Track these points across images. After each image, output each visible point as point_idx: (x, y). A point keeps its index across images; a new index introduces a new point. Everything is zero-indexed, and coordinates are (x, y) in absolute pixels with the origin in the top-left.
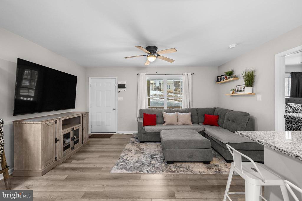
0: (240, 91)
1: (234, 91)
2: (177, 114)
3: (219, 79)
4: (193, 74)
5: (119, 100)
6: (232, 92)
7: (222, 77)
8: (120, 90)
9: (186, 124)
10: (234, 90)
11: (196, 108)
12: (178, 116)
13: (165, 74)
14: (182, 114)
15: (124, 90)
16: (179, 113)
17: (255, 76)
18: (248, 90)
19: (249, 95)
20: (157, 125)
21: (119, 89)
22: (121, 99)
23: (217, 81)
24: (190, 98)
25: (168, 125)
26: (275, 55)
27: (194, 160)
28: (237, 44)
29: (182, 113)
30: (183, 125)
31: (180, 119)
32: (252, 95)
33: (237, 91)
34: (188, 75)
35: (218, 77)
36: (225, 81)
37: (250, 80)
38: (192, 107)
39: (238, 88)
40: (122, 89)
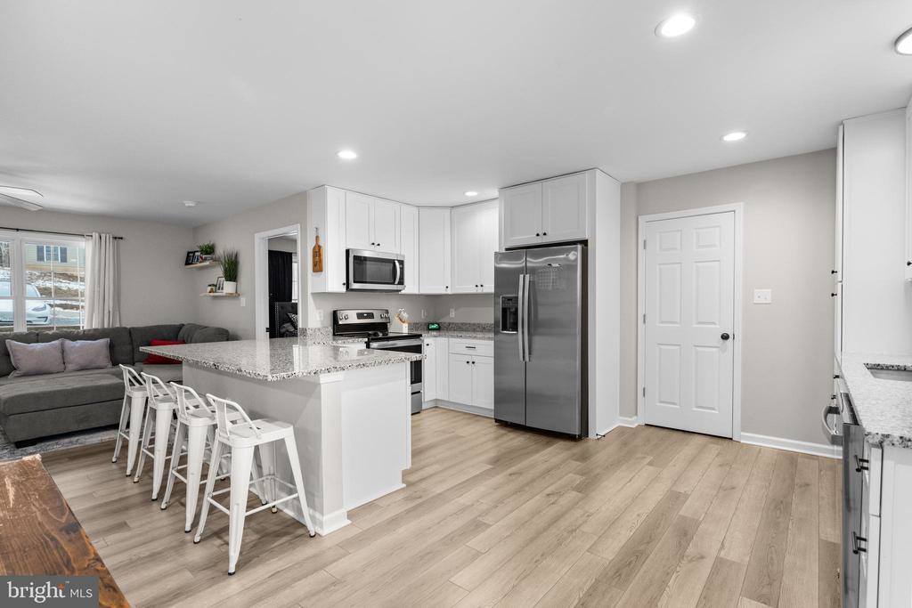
0: (218, 289)
1: (214, 288)
2: (62, 344)
3: (190, 259)
4: (121, 238)
6: (209, 288)
7: (197, 254)
9: (94, 365)
10: (213, 285)
11: (128, 327)
12: (66, 349)
13: (18, 230)
14: (79, 343)
16: (69, 343)
18: (229, 287)
19: (230, 296)
23: (187, 263)
24: (110, 303)
25: (26, 375)
27: (94, 425)
29: (78, 341)
31: (71, 357)
32: (235, 296)
34: (103, 238)
35: (189, 253)
36: (199, 265)
37: (232, 270)
38: (118, 325)
39: (220, 281)
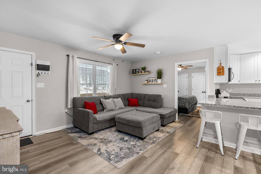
0: (152, 81)
2: (112, 100)
4: (118, 65)
5: (37, 87)
7: (137, 70)
8: (40, 73)
9: (121, 107)
10: (147, 80)
12: (114, 101)
13: (96, 61)
15: (46, 74)
17: (162, 73)
18: (159, 81)
20: (98, 113)
21: (38, 71)
22: (41, 85)
23: (133, 73)
25: (109, 111)
26: (175, 63)
28: (161, 52)
30: (120, 109)
31: (116, 104)
32: (161, 84)
33: (150, 81)
35: (133, 70)
36: (140, 74)
37: (160, 75)
39: (150, 79)
40: (43, 72)
